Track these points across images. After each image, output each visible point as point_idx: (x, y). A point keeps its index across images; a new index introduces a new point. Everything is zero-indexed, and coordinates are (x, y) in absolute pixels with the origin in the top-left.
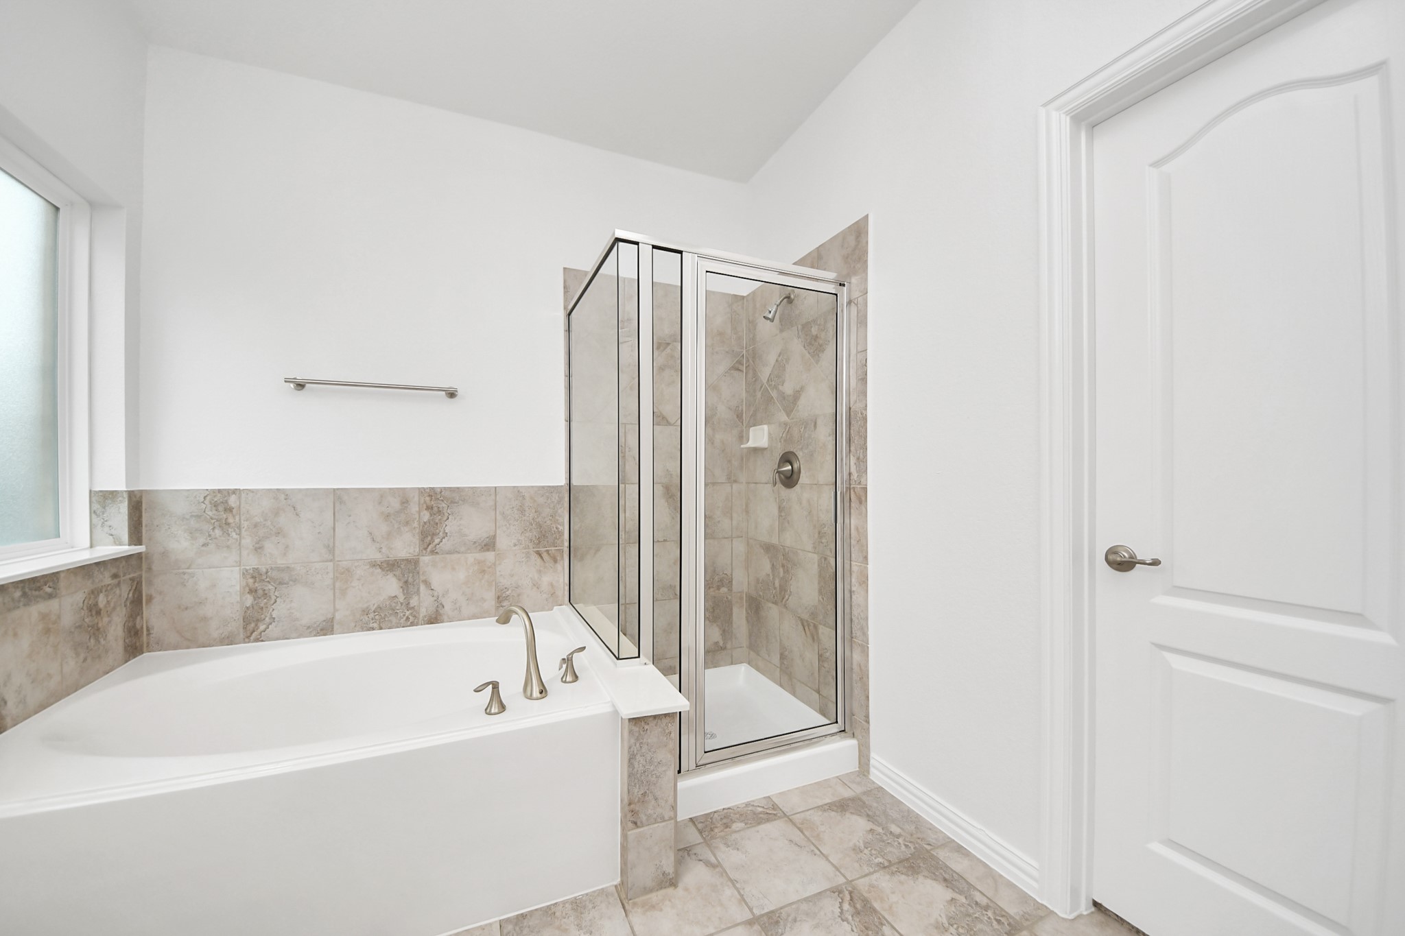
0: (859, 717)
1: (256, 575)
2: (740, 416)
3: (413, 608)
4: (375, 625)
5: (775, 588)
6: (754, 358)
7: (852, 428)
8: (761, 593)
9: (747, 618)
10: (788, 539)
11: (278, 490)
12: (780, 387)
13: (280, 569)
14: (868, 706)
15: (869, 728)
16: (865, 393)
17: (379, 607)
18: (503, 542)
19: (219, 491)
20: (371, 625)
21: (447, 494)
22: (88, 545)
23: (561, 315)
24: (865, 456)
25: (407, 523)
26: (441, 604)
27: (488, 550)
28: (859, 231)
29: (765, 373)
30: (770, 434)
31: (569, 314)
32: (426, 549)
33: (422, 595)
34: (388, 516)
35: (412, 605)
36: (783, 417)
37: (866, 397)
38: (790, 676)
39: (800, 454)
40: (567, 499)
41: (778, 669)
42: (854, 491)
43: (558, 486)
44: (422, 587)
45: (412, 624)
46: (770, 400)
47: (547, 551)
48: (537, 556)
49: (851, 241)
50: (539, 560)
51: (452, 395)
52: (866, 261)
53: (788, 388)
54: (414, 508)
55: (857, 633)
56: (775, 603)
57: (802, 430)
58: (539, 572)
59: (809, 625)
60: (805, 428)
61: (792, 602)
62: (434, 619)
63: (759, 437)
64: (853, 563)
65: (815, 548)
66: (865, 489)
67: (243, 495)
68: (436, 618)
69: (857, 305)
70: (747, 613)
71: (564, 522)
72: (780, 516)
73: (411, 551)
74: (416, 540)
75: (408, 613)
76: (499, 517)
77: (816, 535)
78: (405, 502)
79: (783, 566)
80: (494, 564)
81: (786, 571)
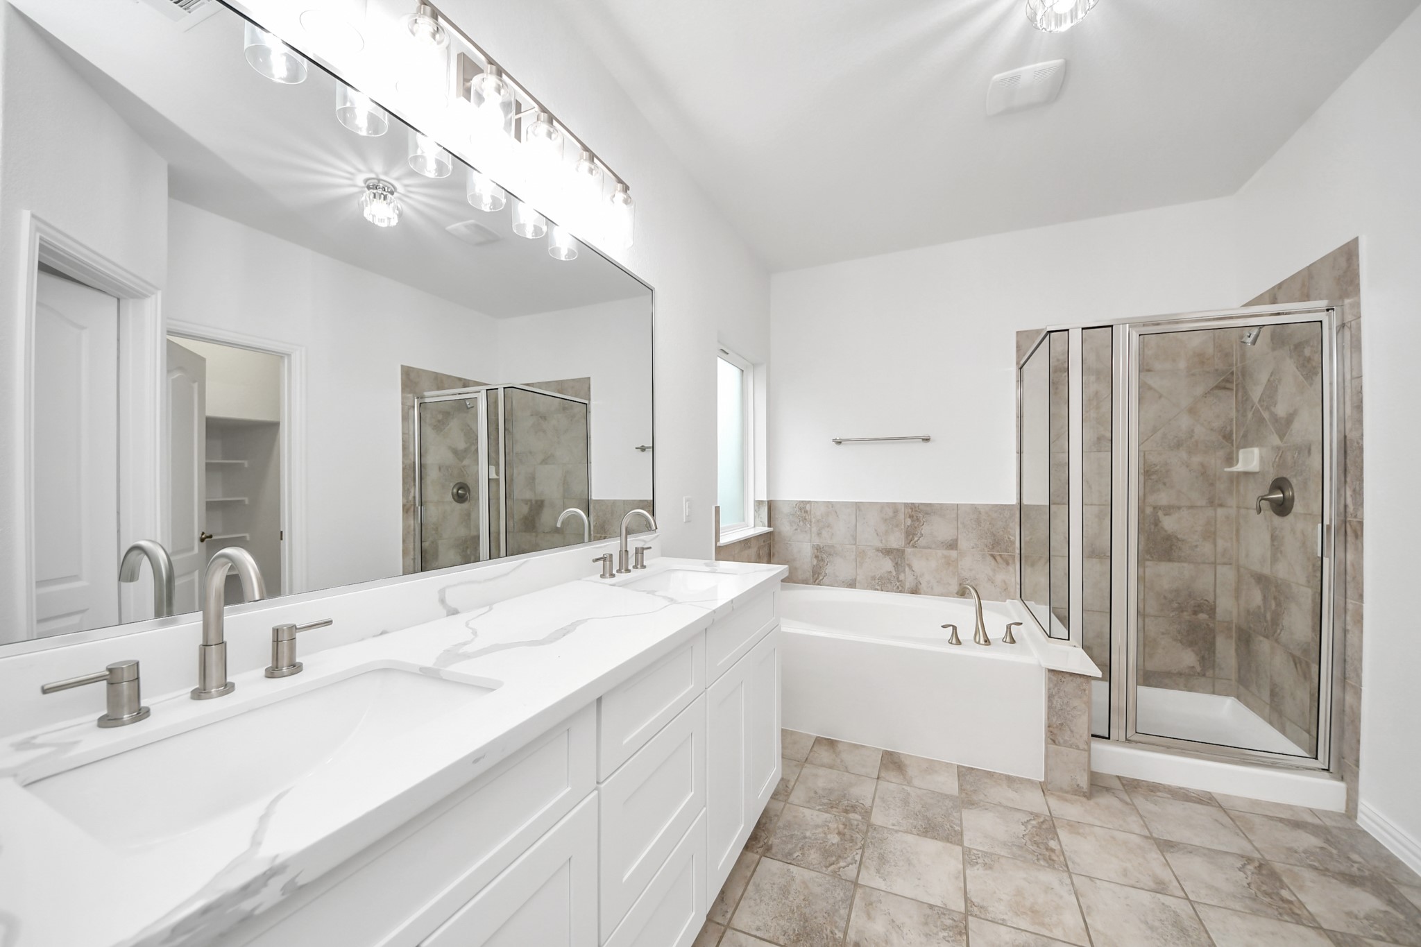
0: (1349, 761)
1: (818, 549)
2: (1228, 437)
3: (901, 581)
4: (879, 588)
5: (1266, 621)
6: (1243, 375)
7: (1348, 458)
8: (1252, 626)
9: (1236, 650)
10: (1281, 571)
11: (829, 502)
12: (1272, 409)
13: (829, 547)
14: (1358, 750)
15: (1358, 773)
16: (1360, 421)
17: (881, 577)
18: (963, 544)
19: (802, 502)
20: (877, 587)
21: (921, 507)
22: (753, 526)
23: (1013, 369)
24: (1362, 488)
25: (897, 526)
26: (919, 582)
27: (952, 549)
28: (1349, 253)
29: (1256, 393)
30: (1261, 458)
31: (1021, 368)
32: (909, 543)
33: (907, 573)
34: (886, 520)
35: (900, 579)
36: (1275, 440)
37: (1362, 426)
38: (1280, 714)
39: (1294, 481)
40: (1018, 515)
41: (1268, 707)
42: (1350, 525)
43: (1009, 505)
44: (907, 569)
45: (901, 592)
46: (1261, 421)
47: (1000, 555)
48: (991, 558)
49: (1342, 262)
50: (993, 562)
51: (927, 440)
52: (1358, 285)
53: (1281, 410)
54: (901, 516)
55: (1350, 673)
56: (1267, 637)
57: (1296, 456)
58: (994, 570)
59: (1300, 663)
60: (1299, 454)
61: (1284, 637)
62: (915, 591)
63: (1250, 460)
64: (1349, 601)
65: (1309, 582)
66: (1361, 523)
67: (812, 505)
68: (916, 591)
69: (1350, 328)
70: (1237, 645)
71: (1015, 533)
72: (1273, 545)
73: (900, 544)
74: (903, 536)
75: (898, 584)
76: (960, 526)
77: (1311, 567)
78: (896, 512)
79: (1275, 598)
80: (957, 560)
81: (1279, 604)
